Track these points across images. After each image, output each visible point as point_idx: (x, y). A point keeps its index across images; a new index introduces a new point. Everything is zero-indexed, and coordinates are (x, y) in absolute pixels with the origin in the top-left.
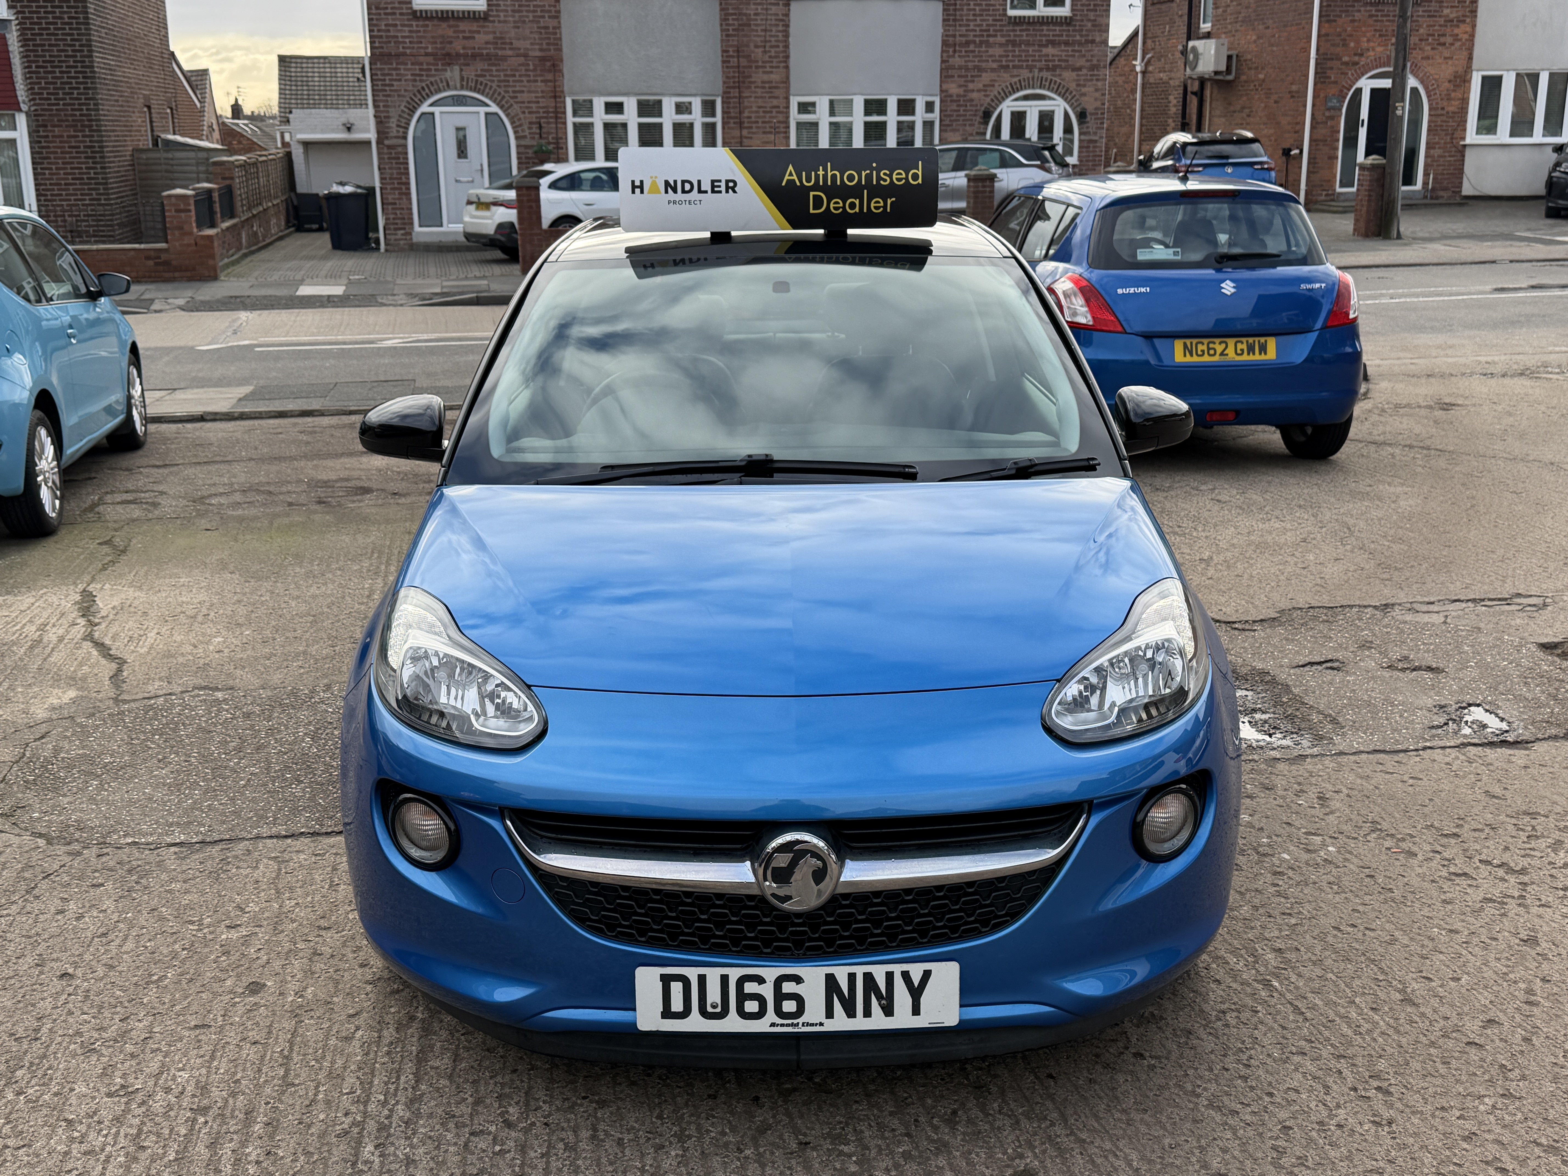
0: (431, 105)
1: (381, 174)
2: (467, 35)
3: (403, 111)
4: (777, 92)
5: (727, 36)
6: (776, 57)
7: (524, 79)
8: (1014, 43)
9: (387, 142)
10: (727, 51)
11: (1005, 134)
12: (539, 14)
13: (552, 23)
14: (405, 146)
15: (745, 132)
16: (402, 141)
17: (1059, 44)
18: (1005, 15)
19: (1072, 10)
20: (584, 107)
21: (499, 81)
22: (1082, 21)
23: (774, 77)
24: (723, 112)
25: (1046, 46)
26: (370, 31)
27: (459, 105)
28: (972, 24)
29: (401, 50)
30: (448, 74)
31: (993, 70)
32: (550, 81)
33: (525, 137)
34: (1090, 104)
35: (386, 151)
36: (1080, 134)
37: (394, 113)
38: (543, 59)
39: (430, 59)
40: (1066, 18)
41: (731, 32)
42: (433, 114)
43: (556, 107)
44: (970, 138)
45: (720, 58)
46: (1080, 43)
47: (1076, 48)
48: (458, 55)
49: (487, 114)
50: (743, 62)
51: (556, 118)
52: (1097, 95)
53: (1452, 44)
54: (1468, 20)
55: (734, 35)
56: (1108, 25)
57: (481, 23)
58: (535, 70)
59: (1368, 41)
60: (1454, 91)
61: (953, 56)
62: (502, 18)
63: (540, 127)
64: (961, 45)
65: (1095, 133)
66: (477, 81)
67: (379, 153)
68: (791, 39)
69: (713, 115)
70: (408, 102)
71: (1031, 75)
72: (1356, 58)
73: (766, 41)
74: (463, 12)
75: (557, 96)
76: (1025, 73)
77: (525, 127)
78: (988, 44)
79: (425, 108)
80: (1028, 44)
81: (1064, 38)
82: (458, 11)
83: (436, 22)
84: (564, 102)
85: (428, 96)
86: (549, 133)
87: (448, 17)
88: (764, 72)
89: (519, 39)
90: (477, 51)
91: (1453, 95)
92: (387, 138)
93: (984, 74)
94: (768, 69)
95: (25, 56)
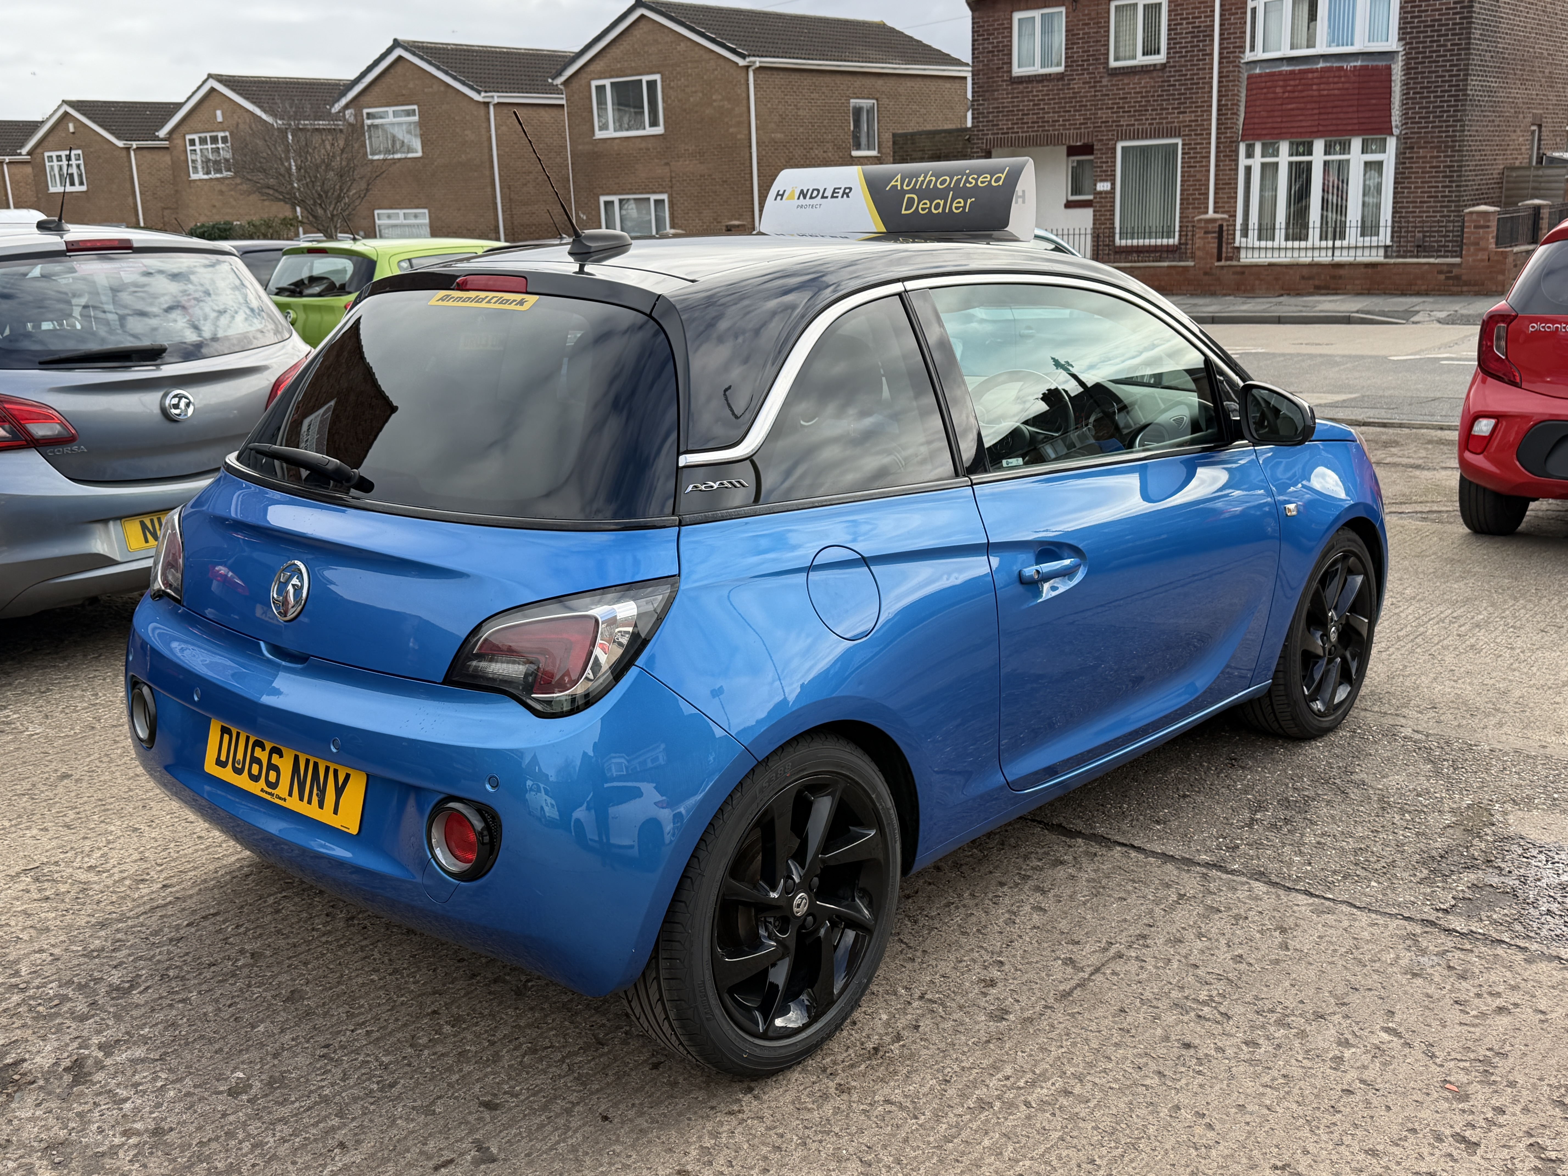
95: (1405, 84)
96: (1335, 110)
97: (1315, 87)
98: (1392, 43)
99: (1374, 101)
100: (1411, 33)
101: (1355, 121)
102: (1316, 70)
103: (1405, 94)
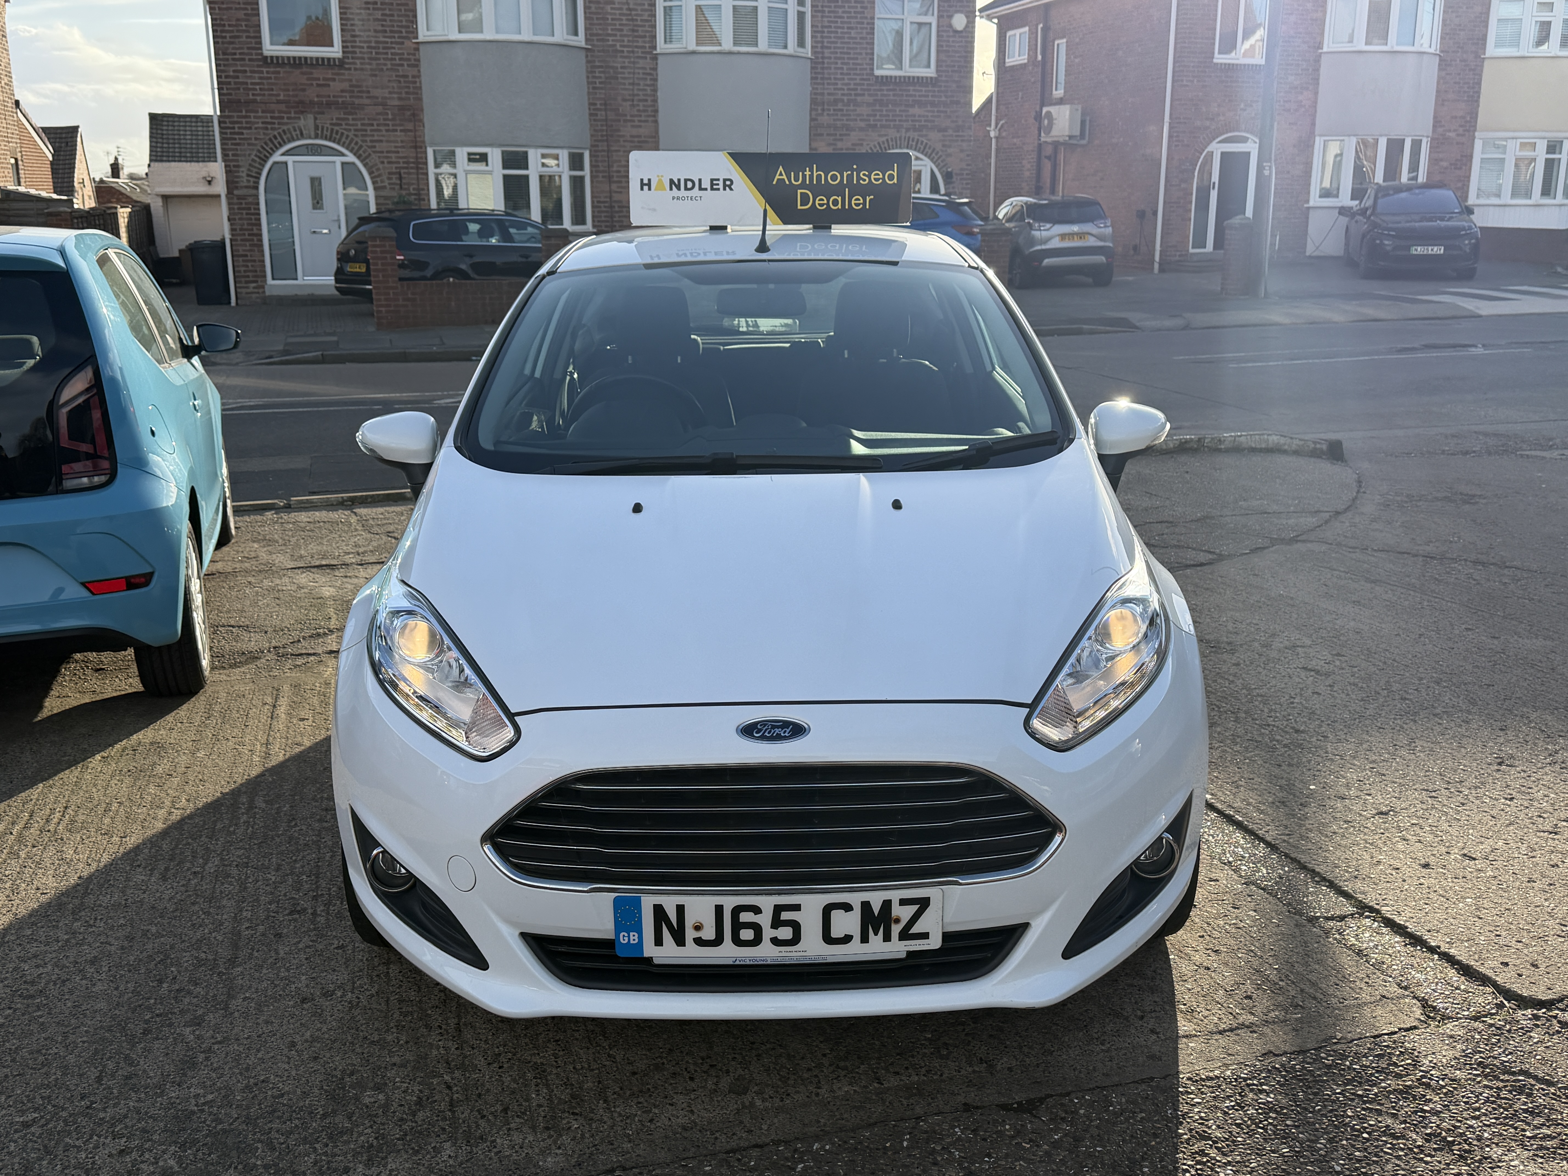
0: (283, 154)
1: (231, 225)
2: (321, 82)
3: (253, 160)
5: (594, 88)
6: (645, 111)
7: (383, 128)
8: (881, 103)
9: (236, 192)
10: (595, 104)
12: (398, 62)
13: (412, 72)
14: (257, 196)
15: (612, 186)
16: (254, 192)
17: (926, 104)
18: (873, 74)
19: (937, 71)
20: (447, 158)
21: (356, 130)
22: (947, 81)
23: (643, 131)
24: (592, 166)
25: (913, 106)
27: (314, 155)
28: (839, 82)
29: (251, 97)
30: (302, 123)
31: (861, 128)
32: (410, 131)
33: (384, 187)
34: (956, 165)
35: (235, 201)
37: (244, 162)
38: (402, 108)
39: (283, 107)
40: (931, 78)
41: (598, 85)
42: (286, 163)
43: (417, 158)
45: (587, 112)
46: (945, 104)
47: (942, 109)
48: (312, 103)
49: (343, 164)
50: (611, 115)
51: (418, 168)
52: (963, 155)
53: (1297, 111)
54: (1311, 87)
55: (601, 88)
56: (973, 87)
57: (336, 70)
58: (393, 119)
59: (1219, 107)
60: (1299, 155)
61: (822, 115)
62: (358, 66)
63: (401, 178)
64: (829, 103)
65: (961, 193)
66: (332, 130)
67: (229, 207)
68: (659, 94)
69: (581, 168)
70: (259, 151)
71: (898, 135)
72: (1208, 123)
73: (634, 95)
74: (317, 59)
75: (419, 147)
76: (893, 133)
77: (385, 177)
78: (856, 103)
79: (277, 157)
80: (895, 103)
81: (930, 98)
82: (311, 58)
83: (288, 69)
84: (426, 153)
85: (281, 146)
86: (409, 184)
87: (300, 64)
88: (633, 126)
89: (377, 88)
90: (332, 99)
91: (1298, 159)
92: (237, 188)
93: (853, 133)
94: (637, 123)
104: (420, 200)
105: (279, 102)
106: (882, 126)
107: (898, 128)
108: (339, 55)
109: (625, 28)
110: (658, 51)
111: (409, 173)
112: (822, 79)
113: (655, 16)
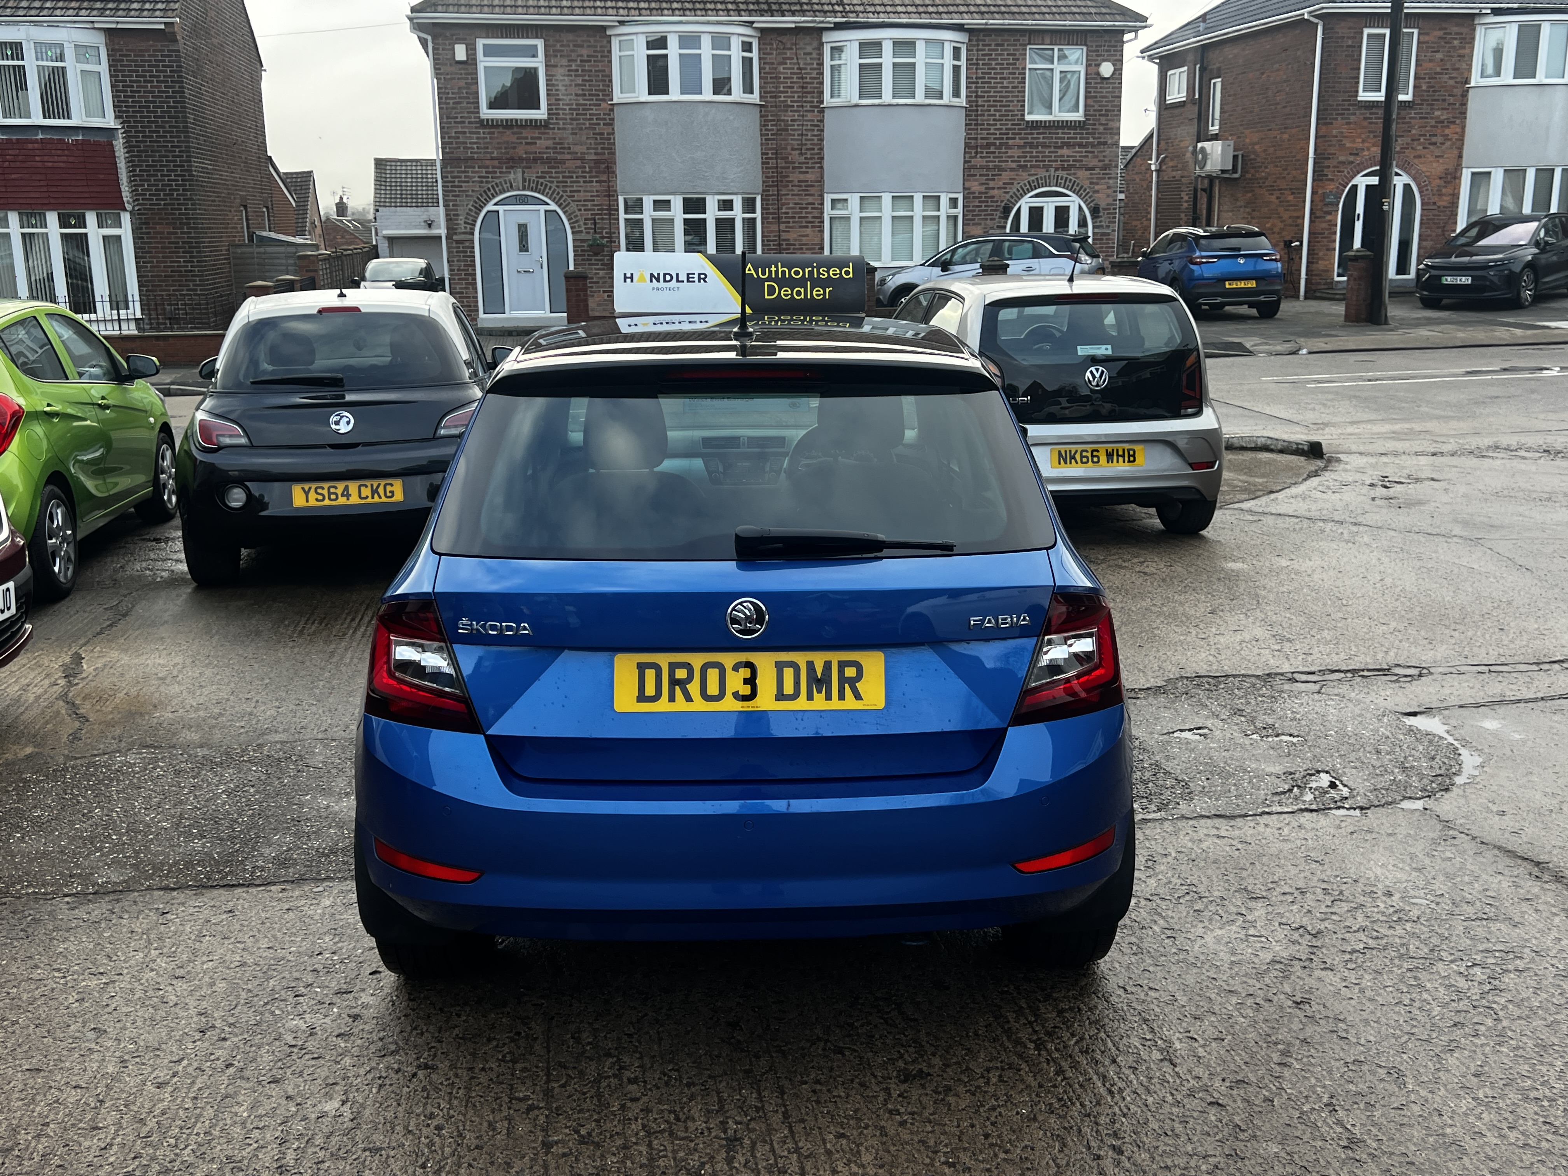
0: (496, 204)
1: (450, 266)
2: (529, 141)
3: (470, 210)
4: (812, 191)
5: (767, 140)
6: (811, 159)
7: (581, 180)
8: (1031, 145)
9: (455, 237)
10: (767, 154)
11: (1024, 228)
12: (595, 121)
13: (607, 130)
14: (472, 241)
15: (783, 227)
16: (469, 237)
17: (1074, 145)
18: (1023, 120)
19: (1086, 115)
20: (635, 206)
21: (558, 182)
22: (1095, 124)
23: (810, 177)
24: (762, 208)
25: (1061, 147)
26: (442, 138)
27: (521, 204)
28: (992, 128)
29: (469, 154)
30: (512, 176)
31: (1012, 170)
32: (604, 182)
33: (581, 232)
34: (1102, 200)
35: (454, 245)
36: (1094, 227)
37: (462, 211)
38: (597, 162)
39: (496, 163)
40: (1079, 122)
41: (770, 137)
42: (498, 212)
43: (609, 205)
44: (991, 232)
45: (760, 161)
46: (1093, 146)
47: (1090, 149)
48: (521, 159)
49: (546, 211)
50: (782, 164)
51: (610, 214)
52: (1110, 191)
53: (1443, 144)
54: (1458, 121)
55: (773, 140)
56: (1119, 128)
57: (542, 130)
58: (590, 172)
59: (1363, 141)
60: (1445, 187)
61: (975, 157)
62: (561, 126)
63: (595, 224)
64: (982, 147)
65: (1108, 227)
66: (538, 182)
67: (448, 248)
68: (825, 143)
69: (753, 211)
70: (475, 201)
71: (1047, 174)
72: (1352, 158)
73: (802, 145)
74: (526, 120)
75: (611, 195)
76: (1042, 173)
77: (581, 223)
78: (1008, 147)
79: (490, 207)
80: (1044, 146)
81: (1078, 140)
82: (521, 121)
83: (501, 130)
84: (617, 200)
85: (494, 197)
86: (602, 229)
87: (512, 126)
88: (800, 172)
89: (576, 144)
90: (538, 155)
91: (1444, 190)
92: (455, 234)
93: (1004, 173)
94: (804, 170)
95: (129, 161)
96: (63, 183)
97: (37, 158)
98: (109, 121)
99: (102, 177)
100: (128, 112)
101: (87, 195)
102: (36, 141)
103: (131, 170)
104: (611, 242)
105: (492, 159)
106: (1032, 167)
107: (1047, 168)
108: (545, 117)
109: (796, 86)
110: (825, 105)
111: (603, 219)
112: (976, 125)
113: (823, 74)
